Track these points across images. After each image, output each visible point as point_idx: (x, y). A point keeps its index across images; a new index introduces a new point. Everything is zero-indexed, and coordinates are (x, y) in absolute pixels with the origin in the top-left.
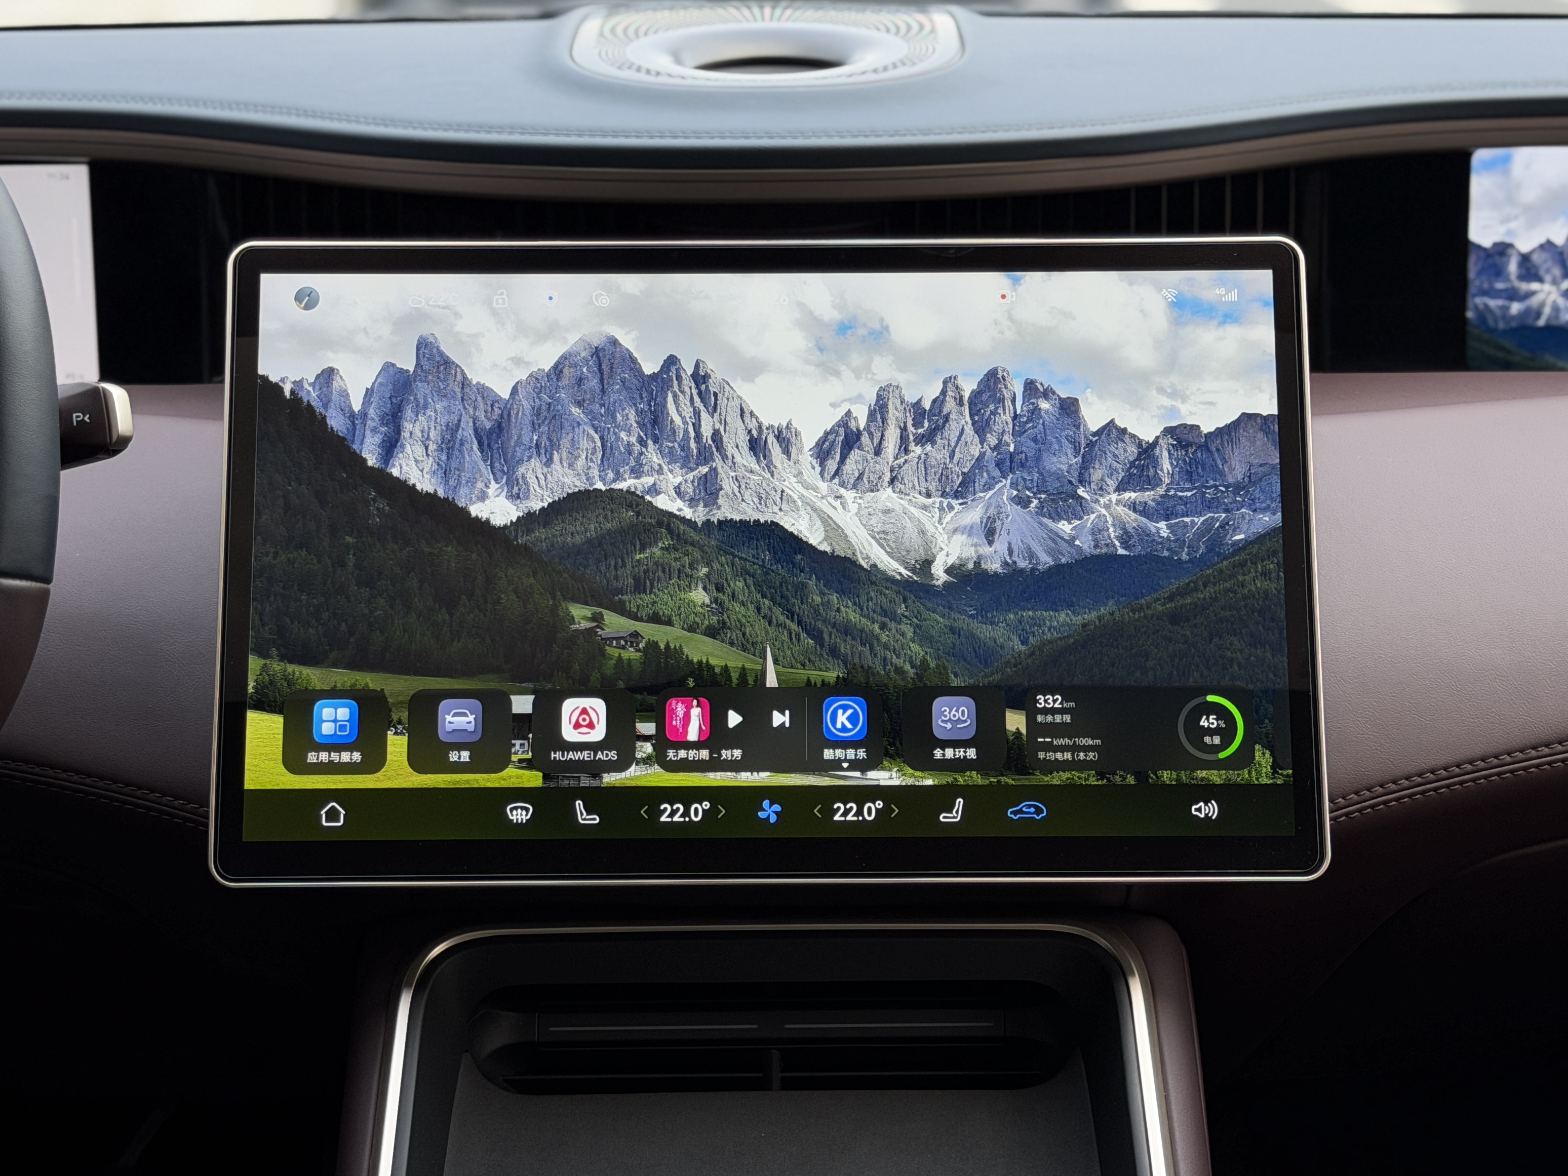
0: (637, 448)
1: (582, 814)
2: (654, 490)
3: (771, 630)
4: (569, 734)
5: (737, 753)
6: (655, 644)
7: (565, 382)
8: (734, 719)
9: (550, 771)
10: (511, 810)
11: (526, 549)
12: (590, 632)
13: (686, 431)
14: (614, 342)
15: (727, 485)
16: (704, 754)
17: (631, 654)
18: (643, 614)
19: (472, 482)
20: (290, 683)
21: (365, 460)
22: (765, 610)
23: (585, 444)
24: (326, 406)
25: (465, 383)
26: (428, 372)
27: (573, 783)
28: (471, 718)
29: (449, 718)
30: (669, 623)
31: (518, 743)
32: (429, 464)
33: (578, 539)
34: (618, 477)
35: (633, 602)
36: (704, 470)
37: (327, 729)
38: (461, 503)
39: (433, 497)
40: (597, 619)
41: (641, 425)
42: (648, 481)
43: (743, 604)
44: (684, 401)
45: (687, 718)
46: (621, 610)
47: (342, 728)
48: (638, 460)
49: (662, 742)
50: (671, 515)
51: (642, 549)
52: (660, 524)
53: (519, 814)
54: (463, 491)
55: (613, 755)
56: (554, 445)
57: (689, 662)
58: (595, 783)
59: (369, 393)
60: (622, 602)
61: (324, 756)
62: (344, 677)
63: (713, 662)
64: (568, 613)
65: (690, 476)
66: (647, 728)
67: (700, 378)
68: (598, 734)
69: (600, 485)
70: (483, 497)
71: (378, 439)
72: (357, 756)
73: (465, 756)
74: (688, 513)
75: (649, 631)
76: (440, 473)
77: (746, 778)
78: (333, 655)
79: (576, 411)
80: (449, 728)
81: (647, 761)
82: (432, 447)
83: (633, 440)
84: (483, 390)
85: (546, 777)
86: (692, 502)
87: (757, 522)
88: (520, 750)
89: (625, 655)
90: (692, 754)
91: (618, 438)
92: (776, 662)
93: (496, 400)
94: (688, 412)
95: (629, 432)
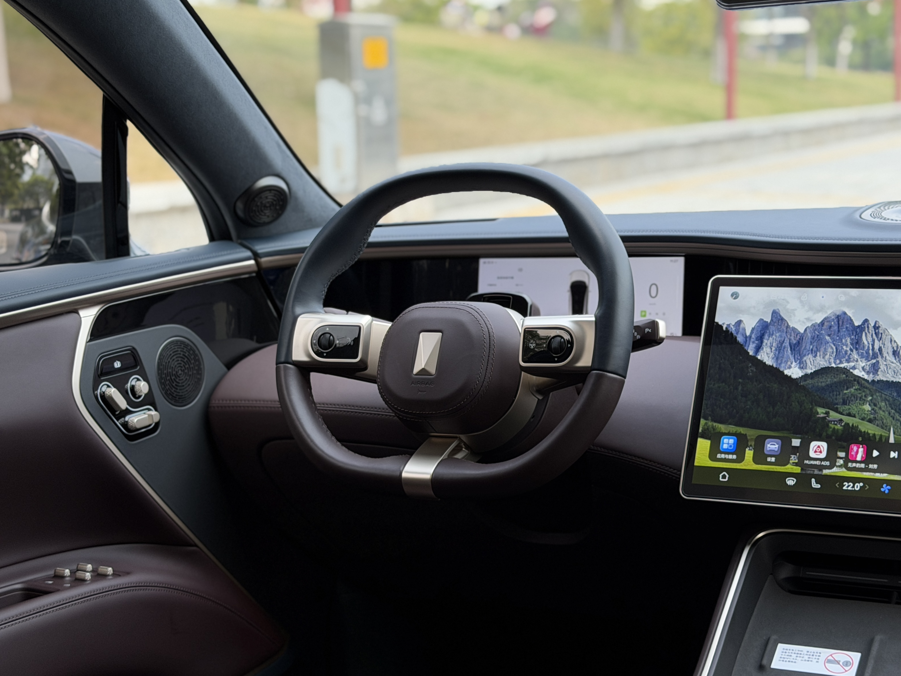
0: (849, 352)
1: (814, 484)
2: (854, 368)
3: (894, 422)
4: (812, 454)
5: (875, 466)
6: (848, 424)
7: (824, 327)
8: (875, 453)
9: (804, 467)
10: (788, 480)
11: (804, 388)
12: (824, 418)
13: (869, 347)
14: (845, 313)
15: (882, 367)
16: (863, 466)
17: (838, 427)
18: (845, 413)
19: (786, 362)
20: (714, 429)
21: (749, 353)
22: (892, 414)
23: (830, 350)
24: (737, 333)
25: (788, 326)
26: (775, 322)
27: (812, 472)
28: (777, 446)
29: (769, 445)
30: (854, 416)
31: (793, 456)
32: (772, 355)
33: (823, 384)
34: (841, 362)
35: (841, 408)
36: (874, 361)
37: (725, 446)
38: (781, 369)
39: (771, 367)
40: (827, 413)
41: (852, 344)
42: (852, 364)
43: (884, 411)
44: (869, 336)
45: (857, 452)
46: (836, 410)
47: (731, 446)
48: (849, 356)
49: (847, 460)
50: (860, 377)
51: (847, 389)
52: (855, 380)
53: (791, 482)
54: (783, 365)
55: (828, 463)
56: (818, 350)
57: (860, 431)
58: (820, 473)
59: (753, 329)
60: (837, 408)
61: (723, 456)
62: (733, 428)
63: (870, 432)
64: (816, 411)
65: (868, 363)
66: (842, 454)
67: (876, 327)
68: (823, 455)
69: (833, 365)
70: (790, 367)
71: (754, 345)
72: (735, 457)
73: (773, 459)
74: (866, 377)
75: (846, 419)
76: (775, 358)
77: (878, 476)
78: (730, 421)
79: (827, 338)
80: (768, 449)
81: (840, 466)
82: (773, 349)
83: (848, 349)
84: (794, 329)
85: (802, 469)
86: (868, 373)
87: (892, 381)
88: (794, 459)
89: (836, 427)
90: (858, 465)
91: (842, 348)
92: (894, 433)
93: (799, 333)
94: (870, 340)
95: (847, 346)
